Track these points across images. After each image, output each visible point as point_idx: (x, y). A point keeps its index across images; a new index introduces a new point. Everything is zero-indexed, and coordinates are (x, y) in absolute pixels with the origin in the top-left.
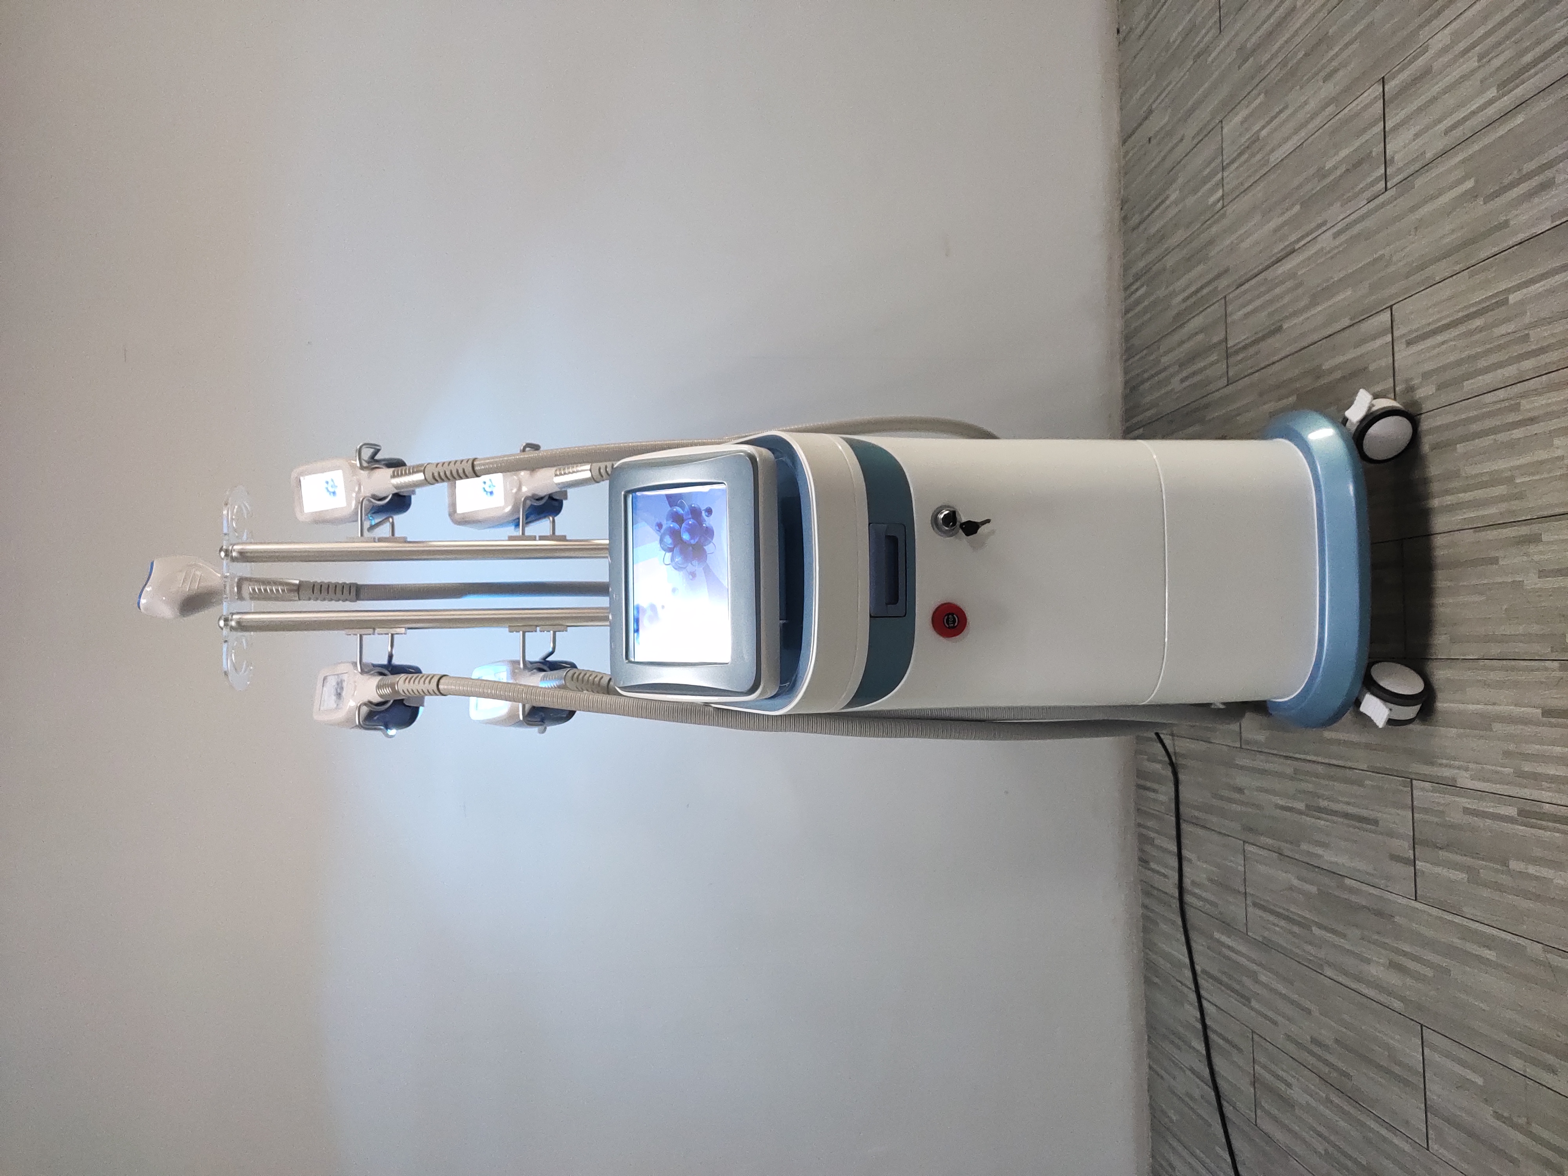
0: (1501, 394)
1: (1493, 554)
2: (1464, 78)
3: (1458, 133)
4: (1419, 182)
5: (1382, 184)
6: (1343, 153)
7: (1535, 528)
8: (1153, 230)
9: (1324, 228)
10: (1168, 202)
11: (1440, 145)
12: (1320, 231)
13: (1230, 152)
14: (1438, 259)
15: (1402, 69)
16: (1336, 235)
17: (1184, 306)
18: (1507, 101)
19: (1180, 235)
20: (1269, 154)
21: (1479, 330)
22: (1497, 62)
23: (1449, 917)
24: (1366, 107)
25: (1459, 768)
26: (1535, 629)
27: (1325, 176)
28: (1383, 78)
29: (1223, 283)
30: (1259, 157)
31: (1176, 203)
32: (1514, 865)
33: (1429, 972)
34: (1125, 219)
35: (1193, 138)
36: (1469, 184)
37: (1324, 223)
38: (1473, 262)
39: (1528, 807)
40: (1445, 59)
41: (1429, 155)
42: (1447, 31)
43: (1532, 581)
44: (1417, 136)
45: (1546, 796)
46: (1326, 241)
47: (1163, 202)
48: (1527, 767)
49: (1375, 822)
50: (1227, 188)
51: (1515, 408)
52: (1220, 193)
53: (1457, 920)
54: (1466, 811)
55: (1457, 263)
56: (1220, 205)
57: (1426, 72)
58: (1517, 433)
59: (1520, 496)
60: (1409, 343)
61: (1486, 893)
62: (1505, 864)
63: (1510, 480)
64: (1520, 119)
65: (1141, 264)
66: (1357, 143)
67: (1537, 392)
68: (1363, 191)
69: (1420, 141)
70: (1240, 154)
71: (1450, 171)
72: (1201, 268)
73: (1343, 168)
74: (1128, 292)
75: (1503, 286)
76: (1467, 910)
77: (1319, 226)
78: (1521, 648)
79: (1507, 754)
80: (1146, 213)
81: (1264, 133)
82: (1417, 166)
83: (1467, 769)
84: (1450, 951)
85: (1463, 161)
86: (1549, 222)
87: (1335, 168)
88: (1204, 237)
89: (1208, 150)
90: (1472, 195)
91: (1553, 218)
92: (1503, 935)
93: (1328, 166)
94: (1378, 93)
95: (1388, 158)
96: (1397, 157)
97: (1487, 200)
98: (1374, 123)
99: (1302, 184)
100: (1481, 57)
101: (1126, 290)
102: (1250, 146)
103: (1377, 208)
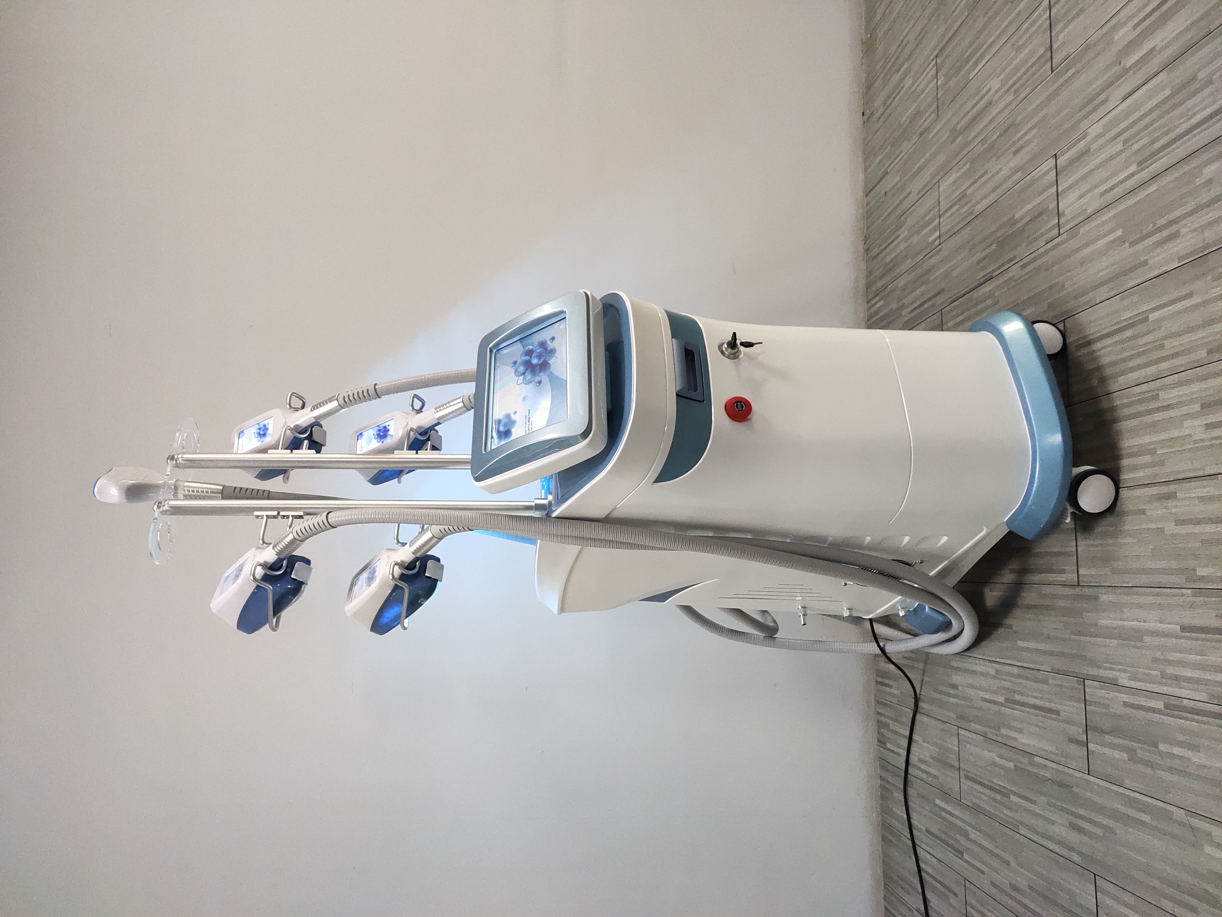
0: (1144, 387)
1: (1142, 507)
2: (1112, 158)
3: (1110, 196)
4: (1082, 230)
5: (1056, 231)
6: (1029, 207)
7: (1172, 488)
8: (888, 260)
9: (1014, 262)
10: (899, 239)
11: (1097, 204)
12: (1011, 263)
13: (944, 205)
14: (1098, 287)
15: (1068, 149)
16: (1023, 267)
17: (911, 316)
18: (1144, 175)
19: (908, 263)
20: (973, 207)
21: (1129, 339)
22: (1136, 147)
23: (1114, 788)
24: (1044, 175)
25: (1119, 670)
26: (1174, 564)
27: (1014, 224)
28: (1056, 154)
29: (939, 300)
30: (967, 208)
31: (906, 239)
32: (1162, 747)
33: (1098, 831)
34: (867, 250)
35: (919, 193)
36: (1119, 233)
37: (1015, 258)
38: (1122, 289)
39: (1173, 701)
41: (1090, 211)
42: (1100, 123)
43: (1170, 528)
44: (1081, 196)
45: (1184, 693)
46: (1015, 271)
47: (897, 238)
48: (1170, 670)
49: (1057, 713)
50: (943, 230)
51: (1156, 397)
52: (937, 234)
53: (1121, 790)
54: (1126, 704)
55: (1112, 289)
56: (938, 242)
57: (1086, 152)
58: (1158, 416)
59: (1161, 463)
60: (1078, 348)
61: (1142, 768)
62: (1156, 746)
63: (1153, 452)
64: (1153, 188)
65: (879, 284)
66: (1038, 200)
67: (1172, 387)
68: (1043, 235)
69: (1083, 201)
70: (952, 207)
71: (1104, 223)
72: (922, 289)
73: (1028, 218)
74: (870, 304)
75: (1145, 308)
76: (1128, 783)
77: (1011, 260)
78: (1163, 579)
79: (1155, 660)
80: (883, 247)
81: (970, 191)
82: (1081, 218)
83: (1125, 671)
84: (1116, 815)
85: (1114, 216)
86: (1176, 263)
87: (1022, 217)
88: (925, 266)
89: (929, 201)
90: (1121, 240)
91: (1180, 259)
92: (1155, 802)
93: (1017, 216)
94: (1052, 165)
95: (1060, 212)
96: (1066, 212)
97: (1132, 244)
98: (1051, 186)
99: (999, 229)
100: (1125, 142)
101: (868, 302)
102: (960, 200)
103: (1053, 248)
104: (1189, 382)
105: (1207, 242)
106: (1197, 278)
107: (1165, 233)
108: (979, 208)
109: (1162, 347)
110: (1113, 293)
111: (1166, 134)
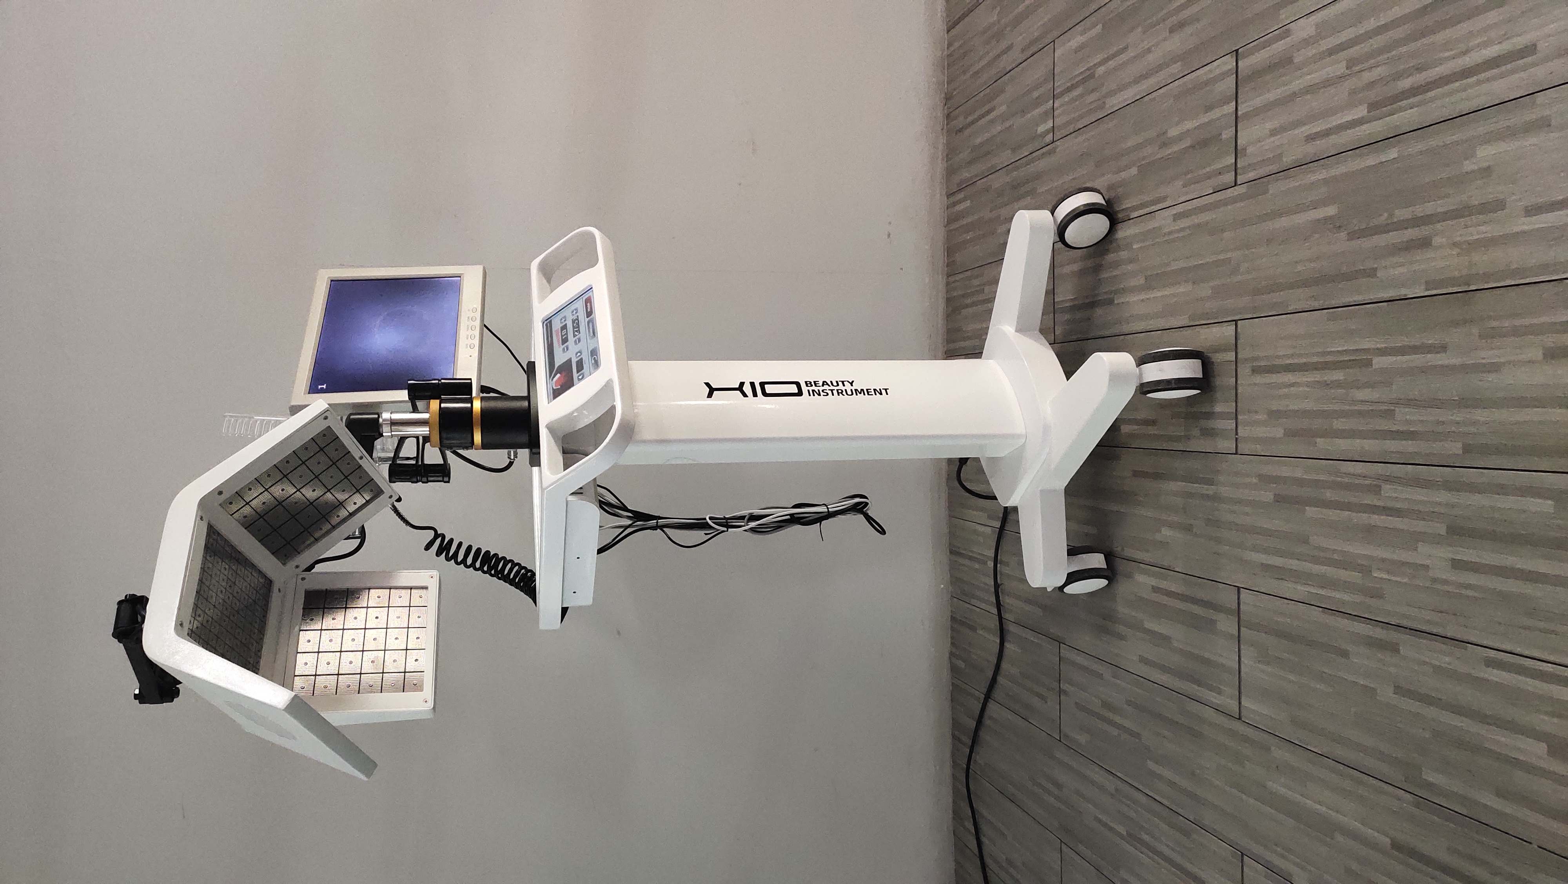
0: (1359, 468)
1: (1344, 646)
2: (1328, 83)
3: (1321, 147)
4: (1273, 188)
5: (1231, 176)
6: (1189, 125)
7: (1393, 636)
8: (978, 141)
9: (1165, 205)
10: (993, 115)
11: (1302, 151)
12: (1160, 206)
13: (1061, 83)
14: (1291, 286)
15: (1258, 48)
16: (1177, 217)
18: (1378, 127)
19: (1006, 157)
20: (1105, 97)
21: (1338, 384)
22: (1368, 77)
24: (1217, 79)
27: (1164, 145)
28: (1237, 51)
30: (1093, 97)
31: (1003, 118)
34: (948, 117)
35: (1023, 50)
36: (1331, 211)
37: (1164, 199)
38: (1334, 303)
40: (1311, 52)
41: (1287, 160)
42: (1313, 19)
43: (1386, 694)
44: (1273, 133)
46: (1164, 219)
47: (988, 112)
50: (1058, 121)
51: (1376, 490)
52: (1050, 124)
56: (1049, 137)
57: (1284, 62)
58: (1377, 520)
59: (1379, 593)
60: (1255, 371)
63: (1365, 571)
64: (1393, 154)
65: (966, 174)
66: (1205, 119)
67: (1402, 483)
68: (1209, 176)
69: (1277, 140)
70: (1073, 87)
71: (1313, 185)
72: (1028, 201)
73: (1187, 143)
74: (951, 200)
75: (1366, 344)
77: (1159, 200)
80: (970, 118)
81: (1101, 70)
82: (1274, 168)
85: (1325, 181)
86: (1423, 287)
87: (1180, 138)
88: (1032, 168)
89: (1036, 72)
90: (1333, 225)
91: (1428, 285)
93: (1173, 132)
94: (1230, 67)
95: (1239, 148)
96: (1250, 150)
97: (1353, 235)
98: (1225, 102)
99: (1139, 146)
100: (1351, 63)
101: (949, 195)
102: (1084, 81)
103: (1225, 203)
104: (1428, 485)
105: (1474, 271)
106: (1456, 324)
107: (1407, 235)
108: (1114, 102)
110: (1316, 305)
111: (1419, 69)
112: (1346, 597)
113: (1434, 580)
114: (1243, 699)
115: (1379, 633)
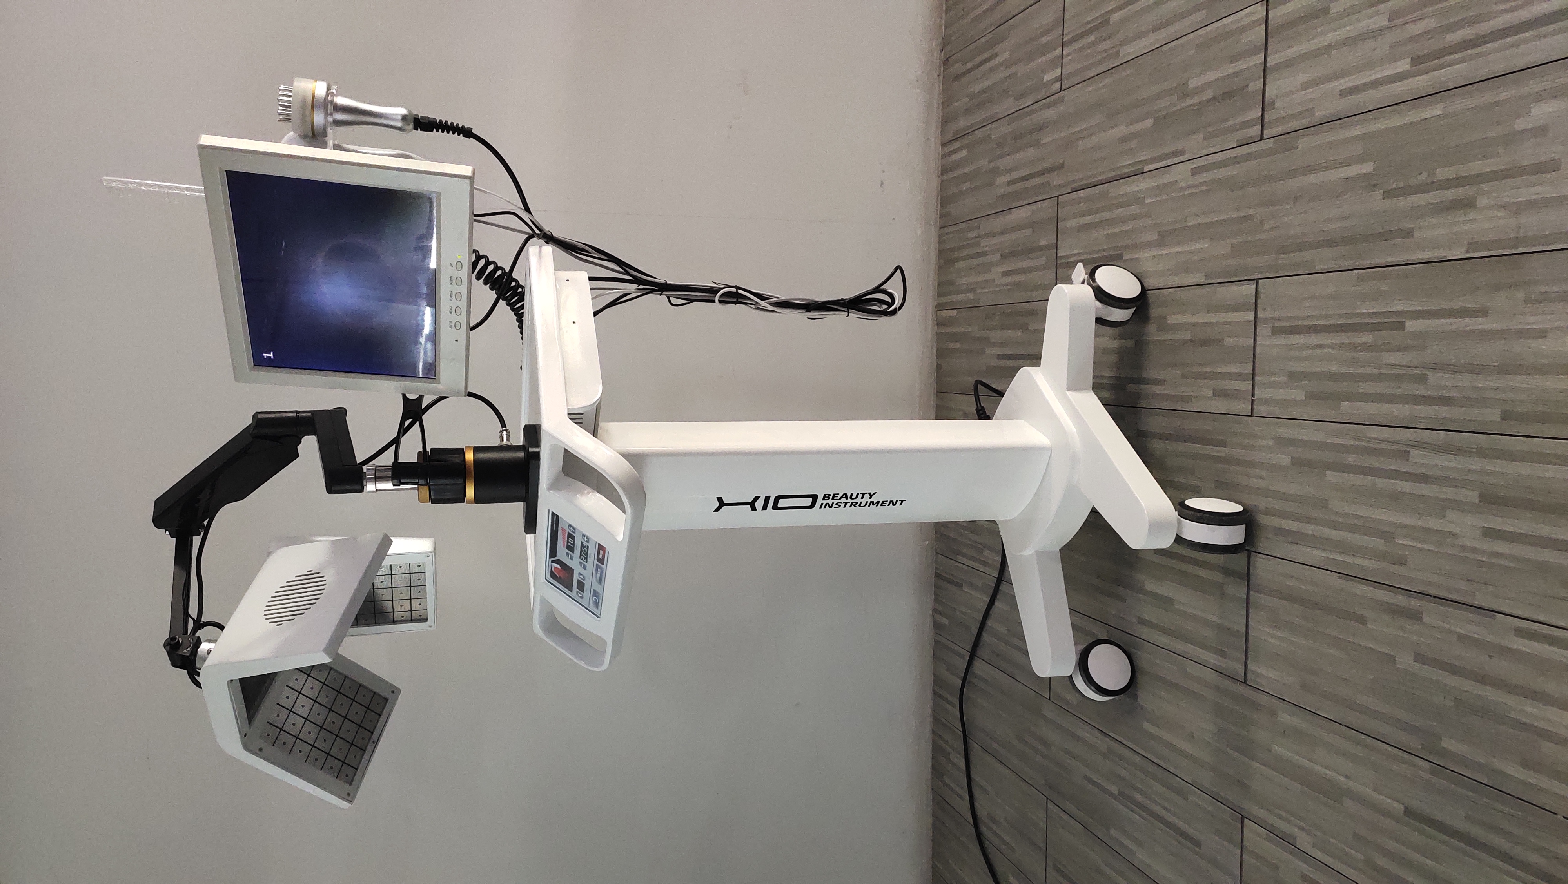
0: (1384, 431)
1: (1361, 612)
2: (1369, 34)
3: (1360, 101)
4: (1304, 143)
5: (1255, 131)
6: (1212, 76)
7: (1415, 603)
8: (977, 88)
9: (1182, 159)
10: (997, 61)
11: (1336, 105)
12: (1176, 160)
13: (1071, 30)
16: (1195, 172)
17: (1010, 189)
18: (1420, 83)
19: (1008, 105)
20: (1118, 45)
21: (1367, 347)
22: (1414, 29)
24: (1243, 29)
27: (1186, 96)
29: (1056, 180)
30: (1107, 44)
31: (1007, 64)
34: (946, 62)
36: (1367, 168)
37: (1182, 152)
38: (1364, 263)
41: (1319, 114)
44: (1305, 86)
46: (1180, 174)
47: (992, 58)
49: (1198, 844)
50: (1067, 70)
51: (1402, 456)
52: (1057, 72)
55: (1345, 257)
56: (1058, 85)
58: (1403, 486)
59: (1402, 560)
60: (1276, 331)
63: (1388, 537)
64: (1439, 109)
65: (962, 123)
66: (1230, 69)
67: (1433, 449)
68: (1232, 130)
69: (1310, 93)
70: (1083, 35)
71: (1346, 141)
72: (1030, 153)
73: (1209, 94)
74: (947, 150)
75: (1400, 306)
77: (1175, 154)
81: (1116, 17)
82: (1305, 122)
85: (1362, 137)
86: (1463, 249)
87: (1201, 89)
88: (1038, 117)
89: (1046, 15)
90: (1369, 183)
93: (1192, 84)
94: (1260, 16)
95: (1266, 100)
96: (1279, 103)
97: (1388, 194)
98: (1253, 52)
99: (1157, 97)
101: (943, 145)
102: (1096, 28)
103: (1248, 157)
104: (1460, 451)
105: (1521, 234)
106: (1497, 288)
107: (1450, 194)
108: (1130, 50)
109: (1421, 379)
110: (1346, 264)
112: (1366, 563)
113: (1463, 548)
114: (1249, 662)
115: (1400, 600)
